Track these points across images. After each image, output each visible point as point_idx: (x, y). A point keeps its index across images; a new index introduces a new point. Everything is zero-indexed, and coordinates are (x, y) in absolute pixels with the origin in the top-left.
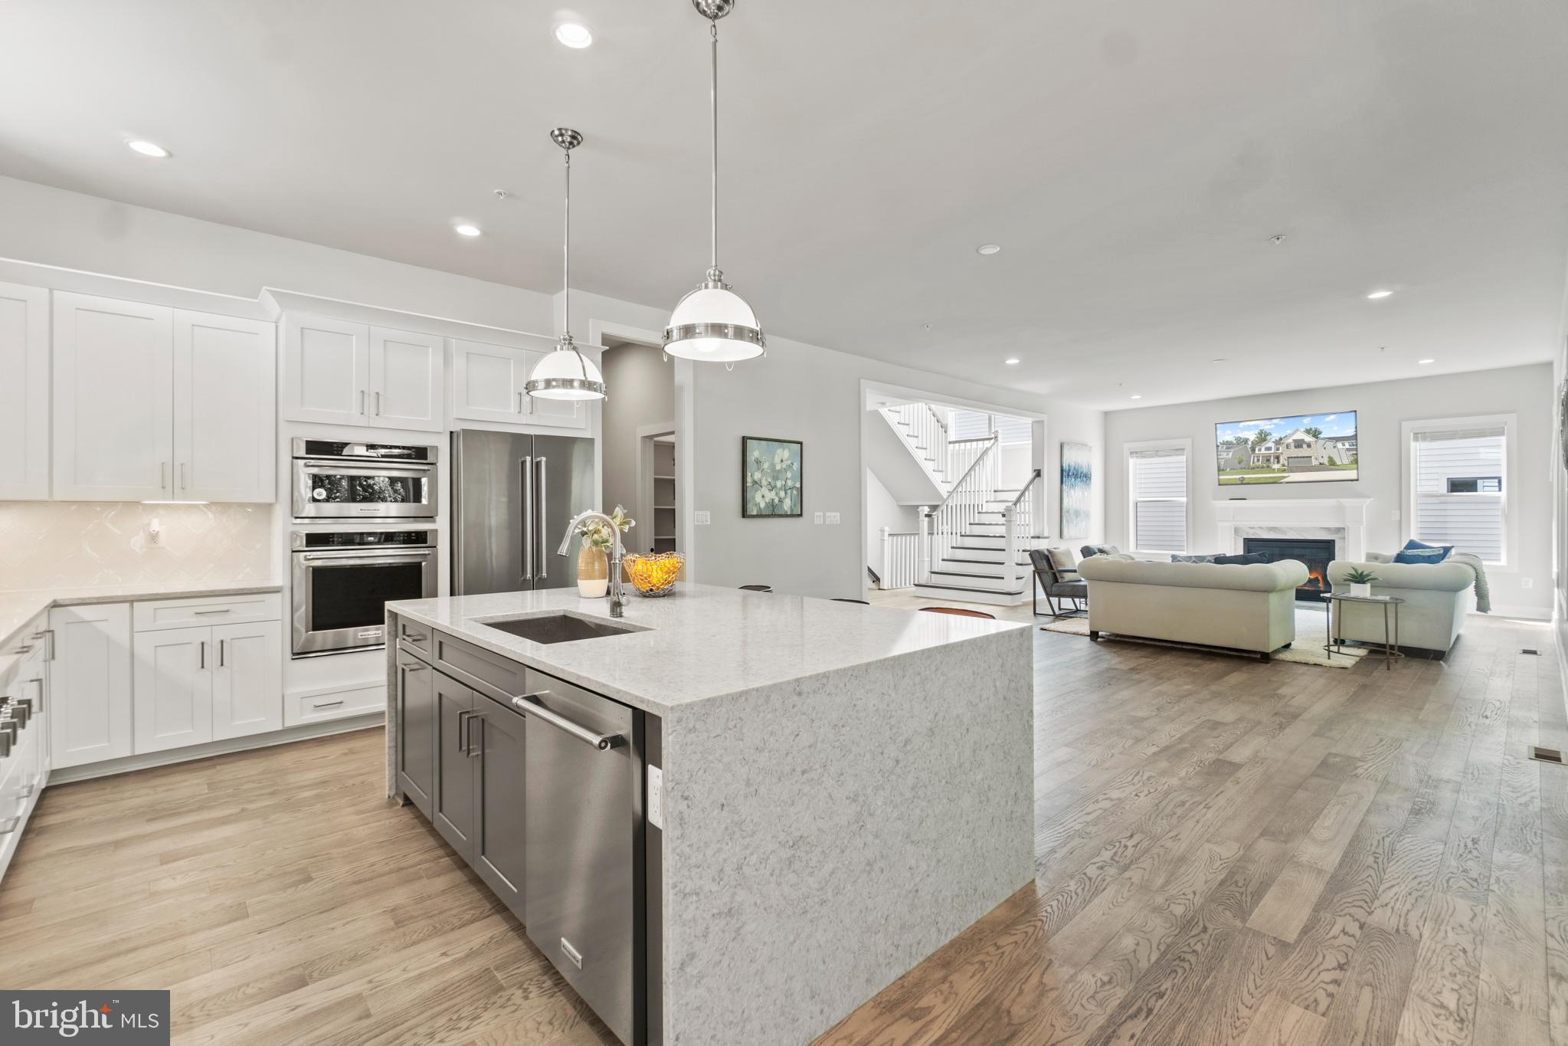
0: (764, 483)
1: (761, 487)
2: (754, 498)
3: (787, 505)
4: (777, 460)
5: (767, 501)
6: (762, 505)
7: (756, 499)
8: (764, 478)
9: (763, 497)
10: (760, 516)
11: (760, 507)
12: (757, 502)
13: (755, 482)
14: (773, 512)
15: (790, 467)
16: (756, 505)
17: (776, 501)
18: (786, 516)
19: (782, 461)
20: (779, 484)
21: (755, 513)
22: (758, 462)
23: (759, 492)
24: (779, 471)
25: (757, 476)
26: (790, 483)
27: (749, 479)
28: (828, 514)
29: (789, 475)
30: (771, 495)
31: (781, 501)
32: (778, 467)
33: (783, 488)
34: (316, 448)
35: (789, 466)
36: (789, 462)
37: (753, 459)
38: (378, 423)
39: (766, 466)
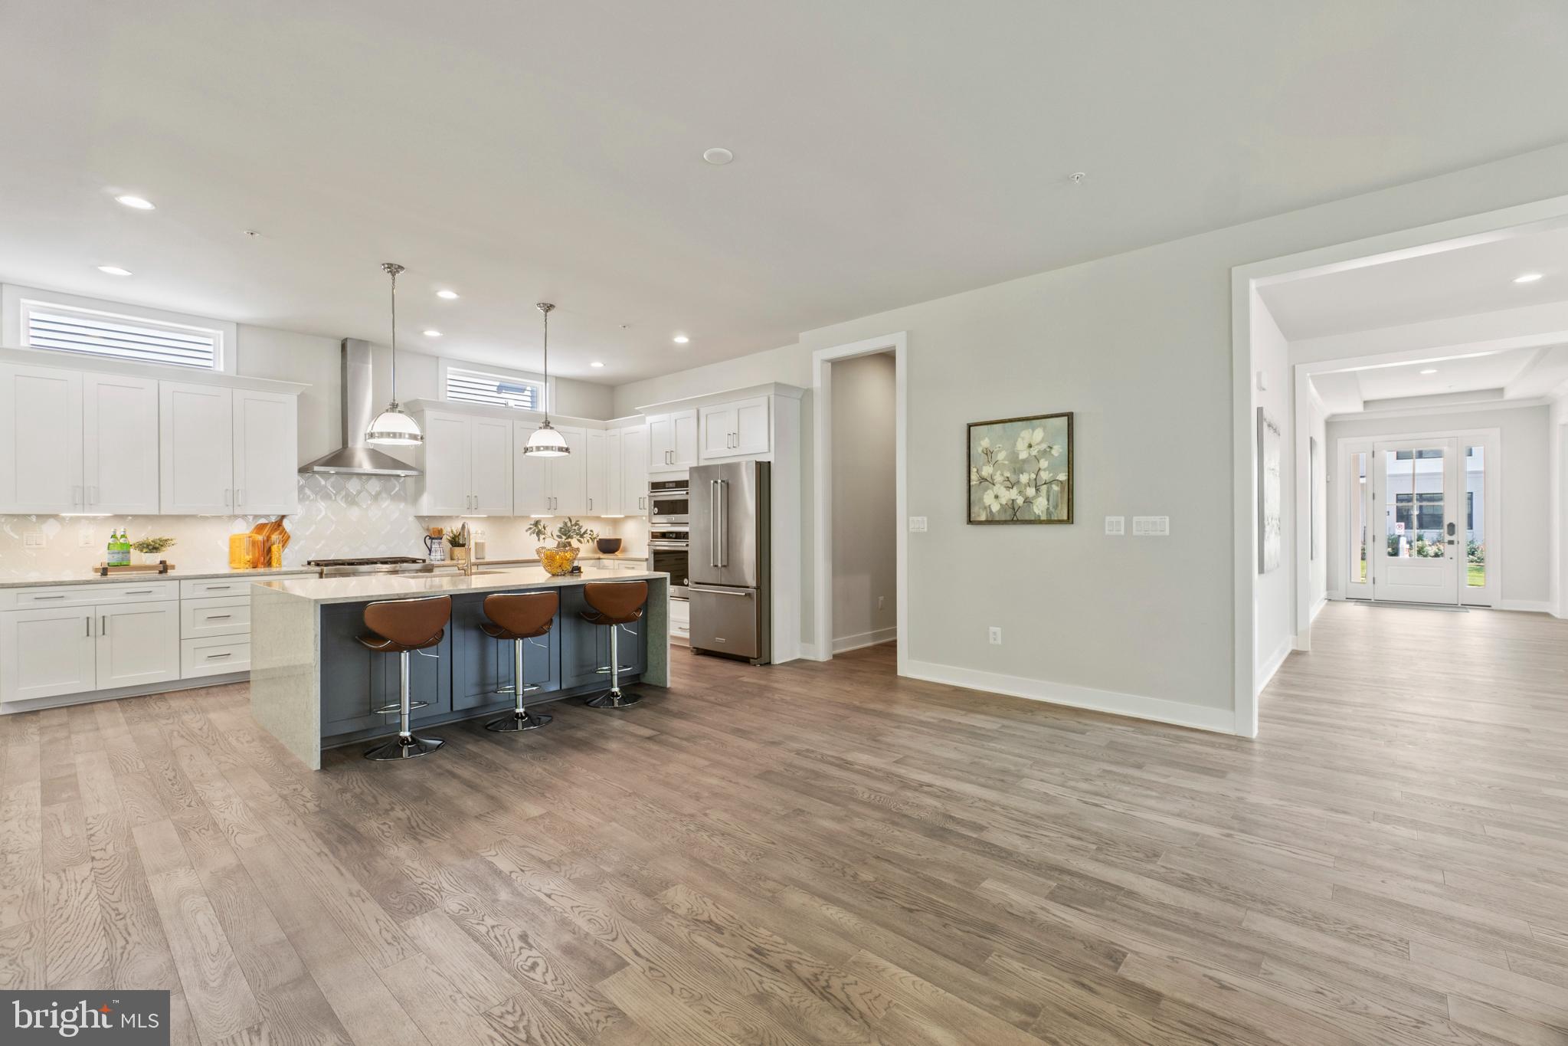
0: (998, 478)
1: (994, 484)
2: (981, 499)
3: (1040, 507)
4: (1021, 445)
5: (1004, 503)
6: (995, 508)
7: (985, 500)
8: (999, 472)
9: (997, 497)
10: (990, 522)
11: (991, 511)
12: (987, 504)
13: (983, 479)
14: (1014, 517)
15: (1046, 453)
16: (985, 508)
17: (1020, 501)
18: (1037, 521)
19: (1030, 446)
20: (1024, 478)
21: (983, 518)
22: (988, 453)
23: (989, 492)
24: (1024, 461)
25: (987, 471)
26: (1045, 476)
27: (974, 477)
28: (1135, 519)
29: (1044, 464)
30: (1007, 495)
31: (1028, 501)
32: (1023, 455)
33: (1034, 485)
34: (656, 486)
35: (1045, 451)
36: (1044, 446)
37: (980, 450)
38: (673, 468)
39: (1001, 456)
